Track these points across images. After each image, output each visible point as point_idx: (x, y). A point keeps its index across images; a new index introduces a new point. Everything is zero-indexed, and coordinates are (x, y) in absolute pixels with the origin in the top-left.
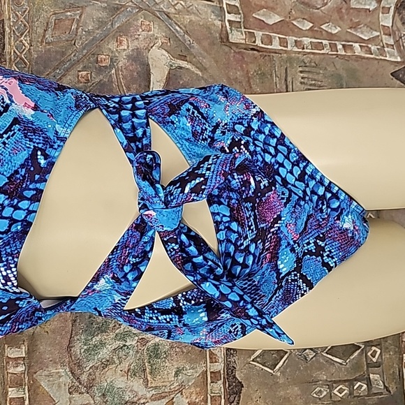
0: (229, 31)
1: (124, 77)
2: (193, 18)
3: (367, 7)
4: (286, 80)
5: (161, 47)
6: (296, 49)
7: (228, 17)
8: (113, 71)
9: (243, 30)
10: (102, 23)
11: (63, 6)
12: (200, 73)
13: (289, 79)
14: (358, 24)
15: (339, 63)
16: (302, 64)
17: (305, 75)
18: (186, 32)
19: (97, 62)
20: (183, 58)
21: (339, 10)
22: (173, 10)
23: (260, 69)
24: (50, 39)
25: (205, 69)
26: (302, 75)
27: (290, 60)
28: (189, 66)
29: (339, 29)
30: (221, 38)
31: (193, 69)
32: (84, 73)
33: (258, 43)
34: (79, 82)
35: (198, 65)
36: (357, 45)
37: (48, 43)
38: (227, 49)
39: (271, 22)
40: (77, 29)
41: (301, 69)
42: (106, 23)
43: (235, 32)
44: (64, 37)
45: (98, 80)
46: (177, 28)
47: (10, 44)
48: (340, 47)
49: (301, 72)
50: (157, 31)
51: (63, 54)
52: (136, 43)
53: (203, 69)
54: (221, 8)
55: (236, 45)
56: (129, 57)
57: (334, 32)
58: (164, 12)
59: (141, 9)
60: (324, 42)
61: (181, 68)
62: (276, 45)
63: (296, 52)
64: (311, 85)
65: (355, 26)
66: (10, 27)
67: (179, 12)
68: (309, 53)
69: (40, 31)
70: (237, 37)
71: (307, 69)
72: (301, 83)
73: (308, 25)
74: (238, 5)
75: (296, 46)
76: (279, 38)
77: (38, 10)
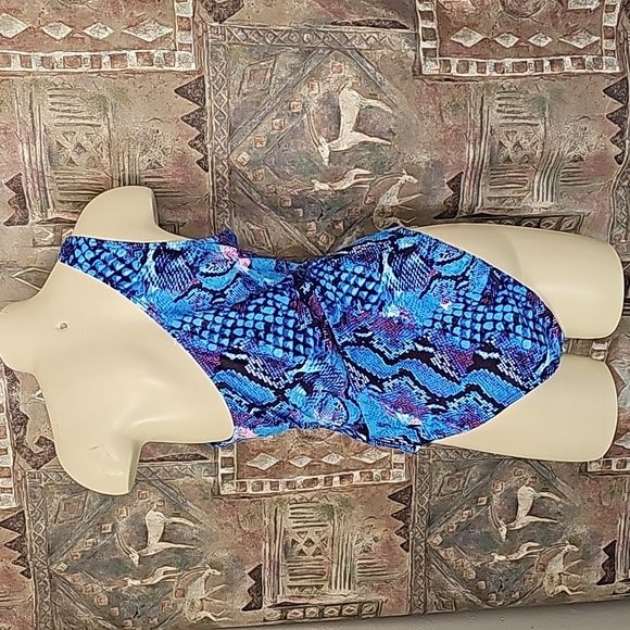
0: (423, 62)
1: (315, 122)
2: (385, 51)
3: (588, 7)
4: (481, 109)
5: (352, 88)
6: (495, 74)
7: (424, 45)
8: (305, 116)
9: (438, 58)
10: (294, 70)
11: (257, 56)
12: (390, 111)
13: (485, 108)
14: (574, 29)
15: (542, 85)
16: (501, 90)
17: (503, 102)
18: (377, 70)
19: (290, 109)
20: (373, 97)
21: (553, 15)
22: (365, 46)
23: (454, 100)
24: (246, 91)
25: (396, 106)
26: (499, 102)
27: (487, 87)
28: (379, 104)
29: (550, 40)
30: (414, 71)
31: (384, 107)
32: (278, 121)
33: (454, 71)
34: (273, 129)
35: (389, 103)
36: (567, 59)
37: (245, 95)
38: (419, 82)
39: (469, 44)
40: (271, 78)
41: (498, 96)
42: (298, 69)
43: (429, 63)
44: (259, 87)
45: (291, 126)
46: (368, 65)
47: (210, 98)
48: (547, 64)
49: (499, 99)
50: (348, 72)
51: (258, 103)
52: (327, 86)
53: (393, 106)
54: (417, 34)
55: (430, 77)
56: (320, 101)
57: (543, 45)
58: (356, 49)
59: (332, 49)
60: (529, 60)
61: (371, 107)
62: (473, 72)
63: (494, 78)
64: (509, 112)
65: (570, 33)
66: (210, 83)
67: (371, 47)
68: (509, 77)
69: (237, 83)
70: (431, 68)
71: (505, 95)
72: (498, 111)
73: (513, 40)
74: (435, 27)
75: (495, 70)
76: (477, 63)
77: (234, 63)
